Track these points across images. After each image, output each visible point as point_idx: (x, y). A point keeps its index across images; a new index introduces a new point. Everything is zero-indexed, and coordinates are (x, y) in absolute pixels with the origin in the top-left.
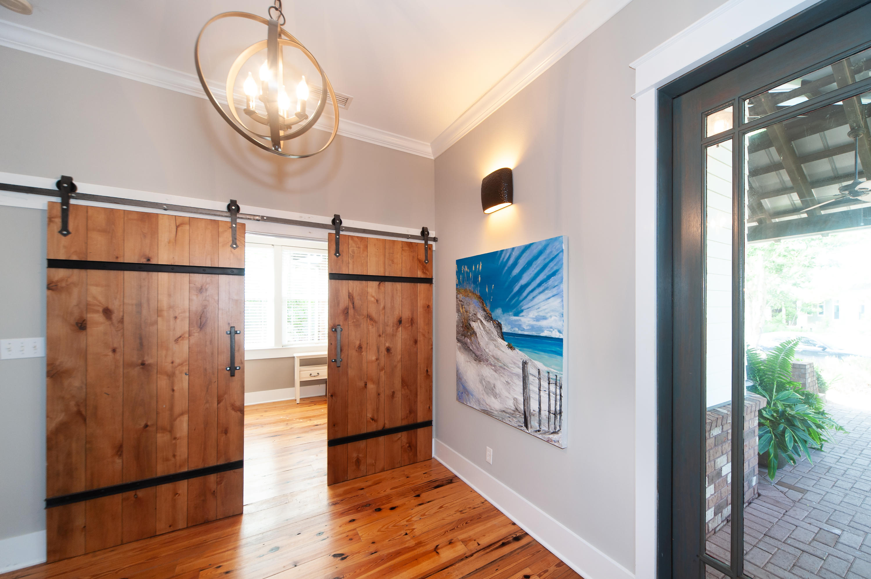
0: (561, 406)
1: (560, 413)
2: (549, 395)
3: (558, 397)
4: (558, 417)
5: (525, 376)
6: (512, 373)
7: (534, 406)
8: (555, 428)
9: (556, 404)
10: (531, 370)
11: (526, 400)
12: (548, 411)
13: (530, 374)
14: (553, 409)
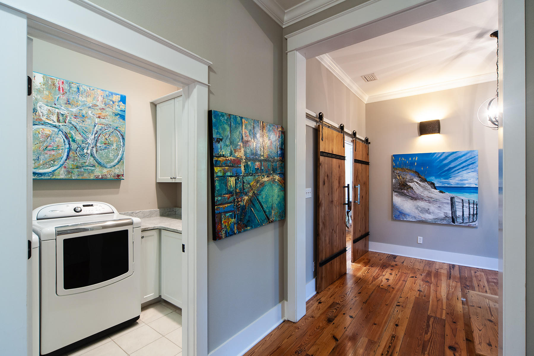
0: (477, 212)
1: (477, 214)
2: (469, 208)
3: (475, 209)
4: (475, 216)
5: (453, 203)
6: (443, 203)
7: (459, 213)
8: (473, 220)
9: (474, 211)
10: (456, 200)
11: (453, 212)
12: (469, 214)
13: (456, 202)
14: (472, 213)
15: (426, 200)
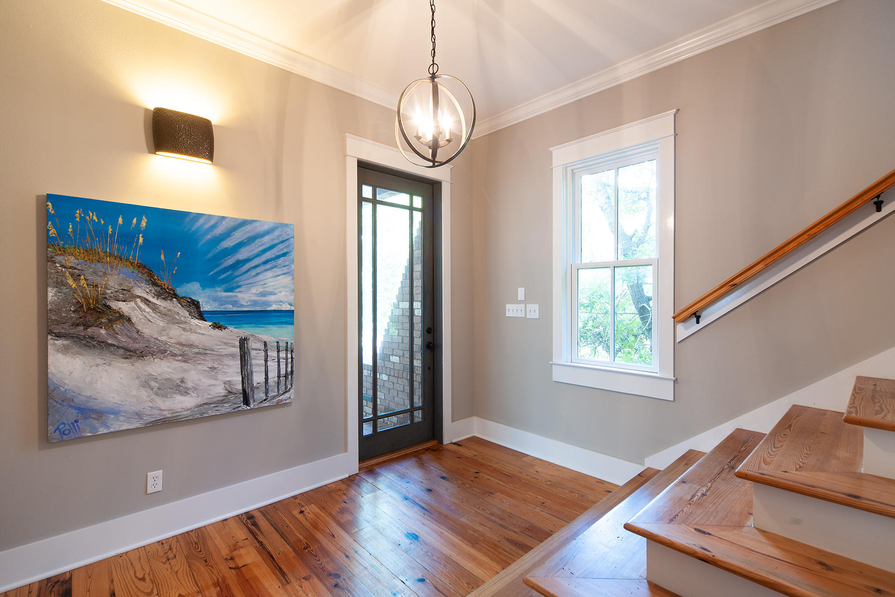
0: (292, 367)
1: (292, 372)
2: (279, 362)
3: (290, 360)
4: (290, 377)
5: (244, 353)
6: (222, 356)
7: (258, 378)
8: (286, 388)
9: (287, 367)
10: (252, 344)
11: (246, 376)
12: (278, 377)
13: (252, 349)
14: (283, 372)
15: (175, 355)
